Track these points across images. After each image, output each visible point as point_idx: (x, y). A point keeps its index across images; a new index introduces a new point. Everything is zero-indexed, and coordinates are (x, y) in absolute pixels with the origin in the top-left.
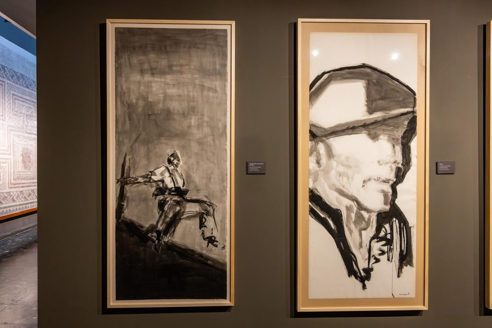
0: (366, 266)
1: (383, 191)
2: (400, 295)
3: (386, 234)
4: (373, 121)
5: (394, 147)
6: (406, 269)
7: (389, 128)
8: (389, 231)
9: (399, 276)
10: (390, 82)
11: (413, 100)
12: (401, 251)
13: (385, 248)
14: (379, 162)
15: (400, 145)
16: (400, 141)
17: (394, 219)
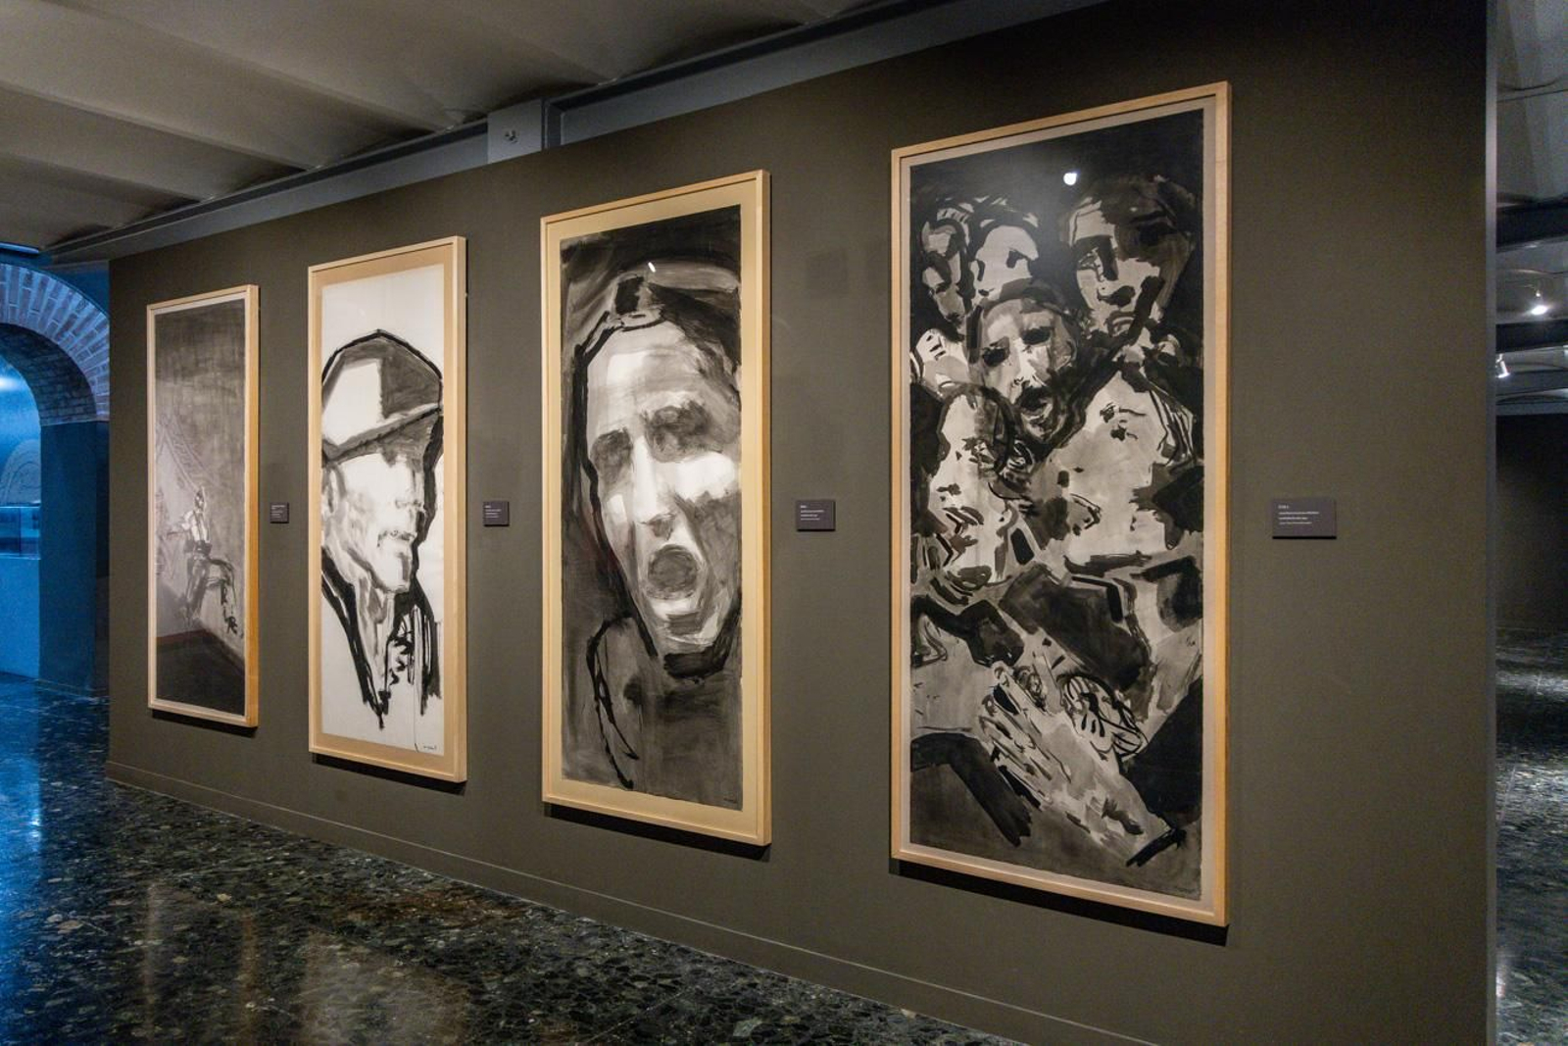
0: (383, 688)
1: (401, 555)
2: (424, 746)
3: (406, 634)
4: (388, 430)
5: (414, 475)
6: (432, 700)
7: (408, 442)
8: (409, 629)
9: (422, 713)
10: (410, 359)
11: (437, 388)
12: (425, 667)
13: (405, 659)
14: (396, 503)
15: (422, 471)
16: (421, 465)
17: (416, 607)
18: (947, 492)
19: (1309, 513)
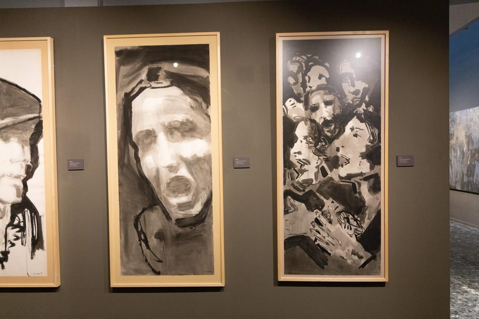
0: (3, 249)
1: (15, 186)
2: (34, 274)
3: (19, 222)
4: (4, 126)
5: (23, 147)
6: (38, 252)
7: (18, 132)
8: (22, 220)
9: (32, 258)
10: (18, 92)
11: (38, 107)
12: (33, 237)
13: (19, 234)
14: (11, 160)
15: (29, 145)
16: (28, 142)
17: (26, 209)
18: (297, 154)
19: (407, 159)
